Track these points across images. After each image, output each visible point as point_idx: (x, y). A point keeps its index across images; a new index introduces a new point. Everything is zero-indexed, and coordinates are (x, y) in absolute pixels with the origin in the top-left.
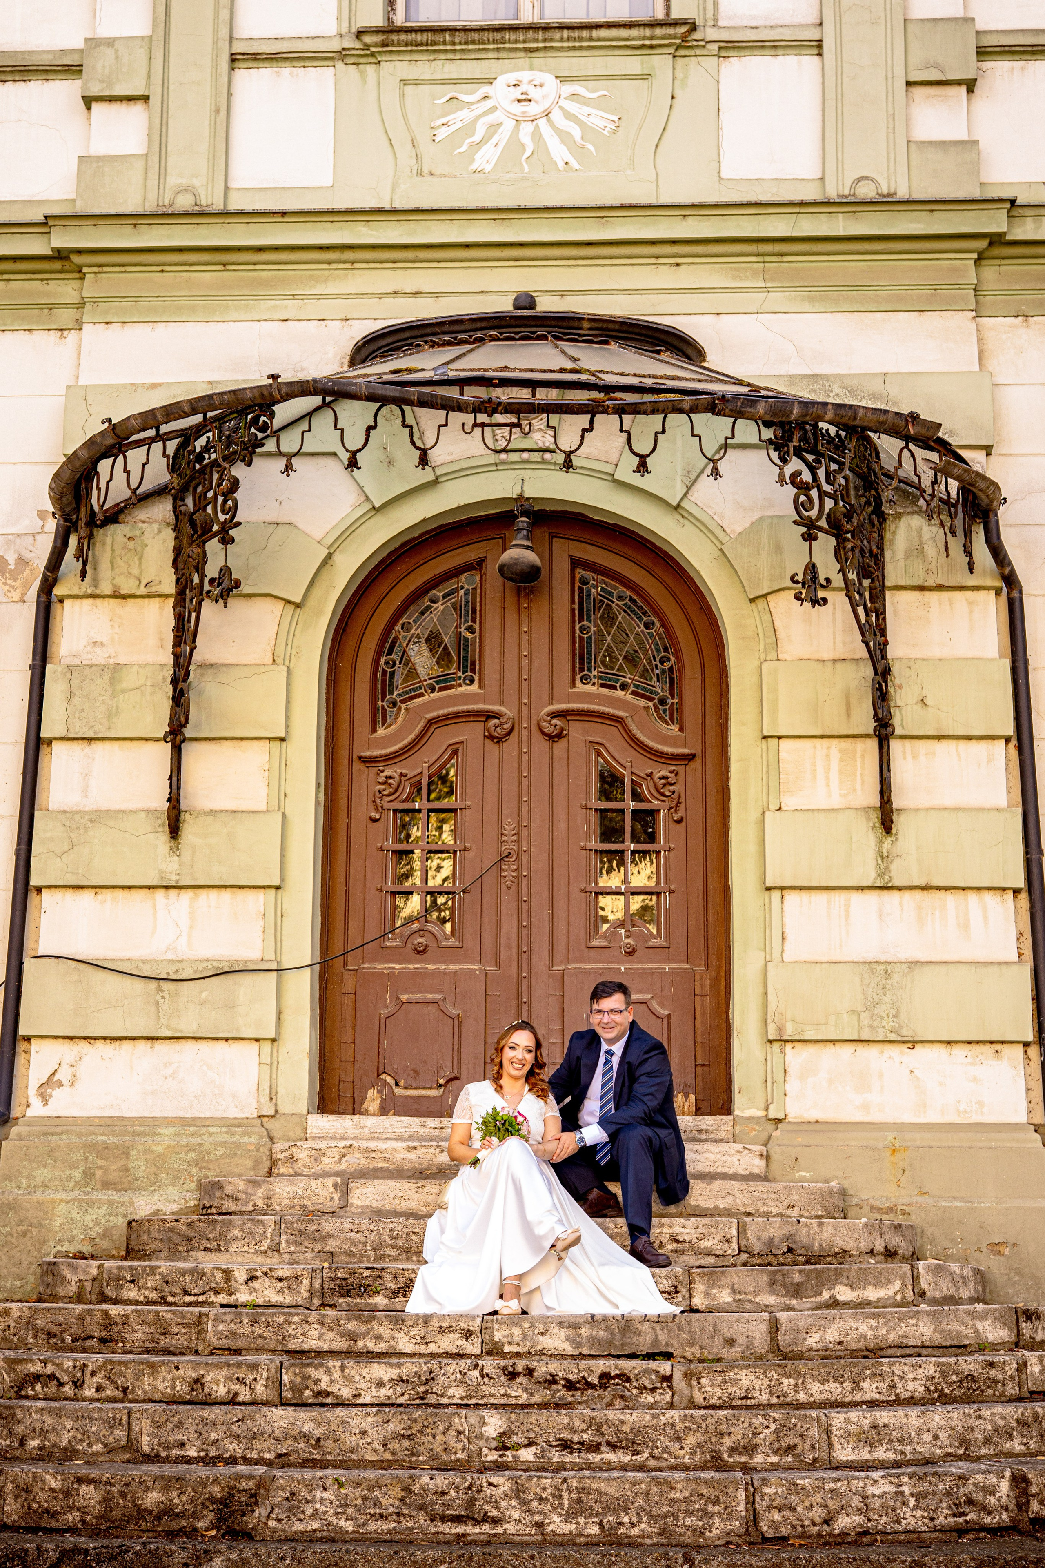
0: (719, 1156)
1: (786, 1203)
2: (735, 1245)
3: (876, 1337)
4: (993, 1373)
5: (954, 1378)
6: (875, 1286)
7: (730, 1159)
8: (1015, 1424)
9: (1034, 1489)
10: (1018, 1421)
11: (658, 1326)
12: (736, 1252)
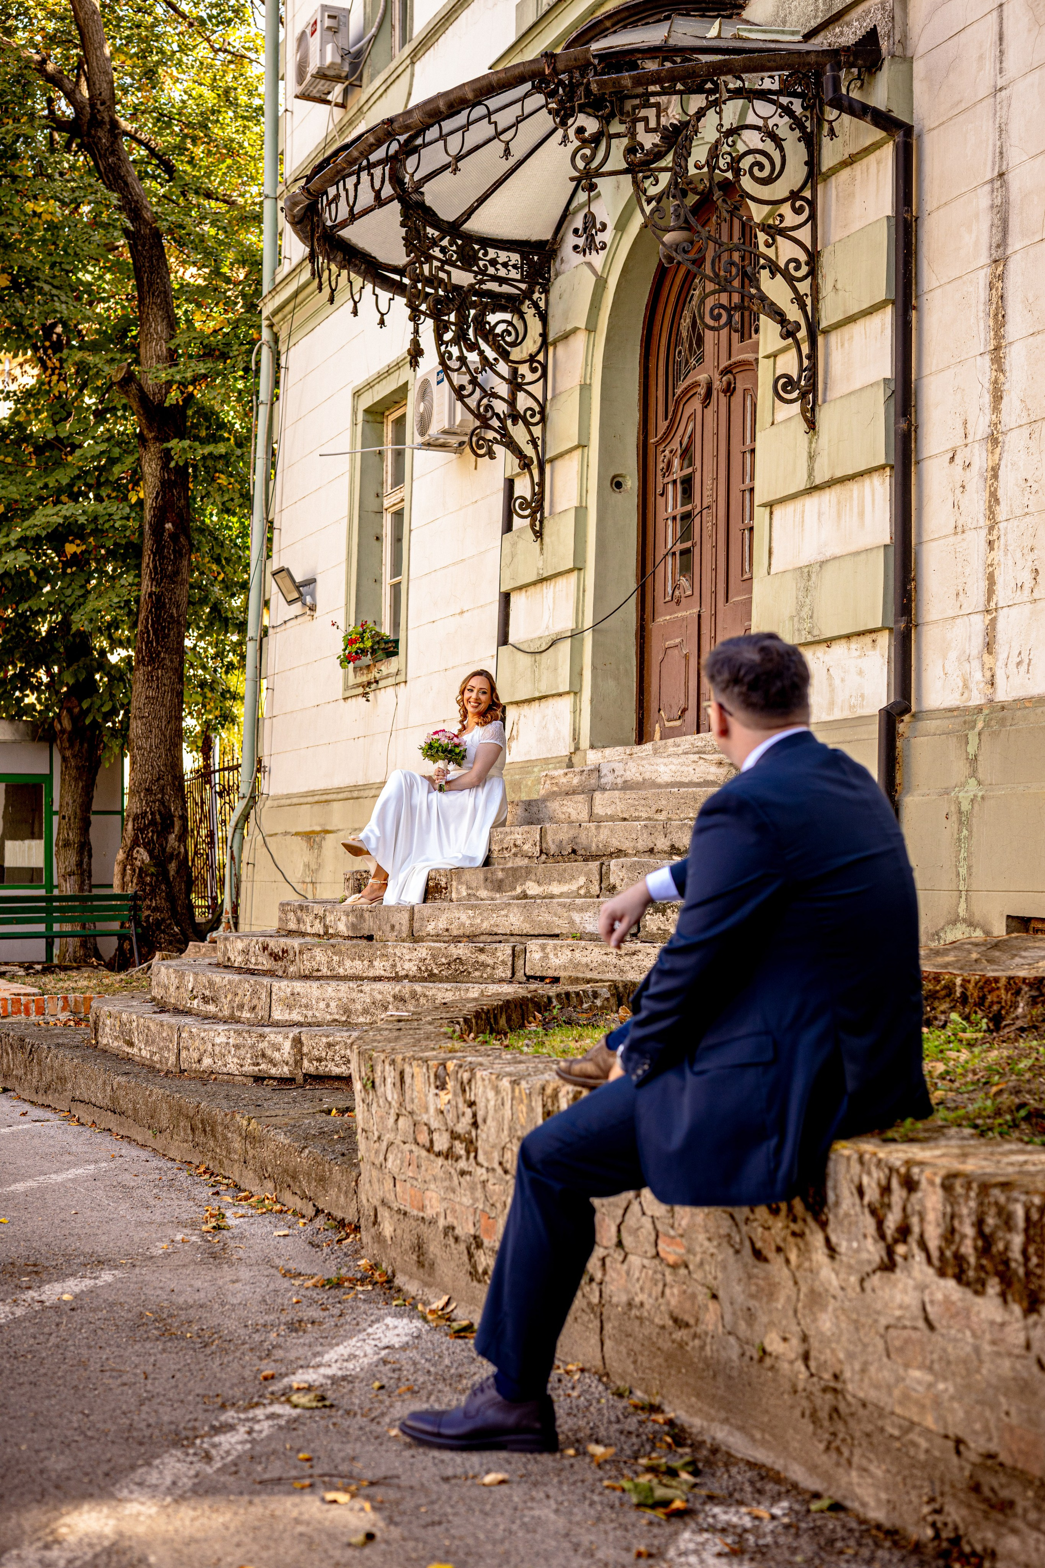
1: (654, 808)
2: (538, 848)
3: (472, 925)
4: (482, 957)
5: (444, 960)
6: (559, 882)
8: (391, 999)
9: (305, 1050)
10: (394, 997)
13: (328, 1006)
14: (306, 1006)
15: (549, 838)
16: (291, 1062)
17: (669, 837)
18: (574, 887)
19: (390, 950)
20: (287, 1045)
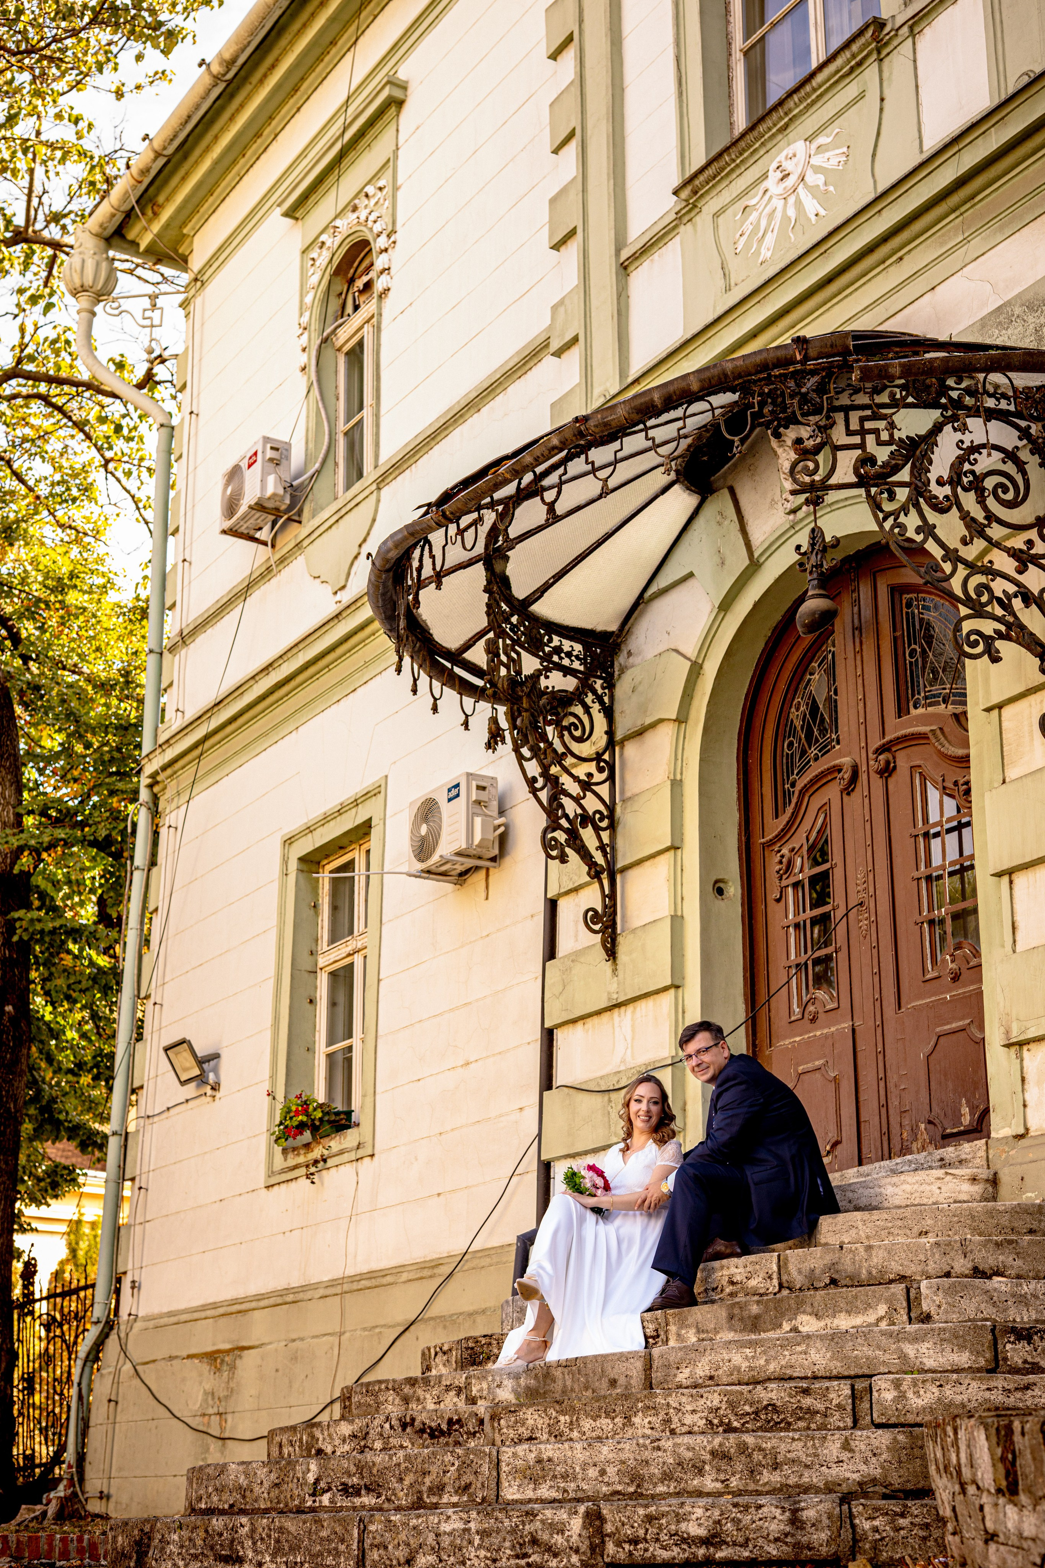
0: (916, 1187)
1: (916, 1230)
2: (775, 1282)
3: (751, 1369)
4: (807, 1401)
5: (747, 1408)
6: (849, 1312)
7: (928, 1188)
8: (708, 1457)
9: (609, 1528)
10: (713, 1453)
11: (566, 1370)
12: (777, 1289)
13: (603, 1472)
14: (565, 1477)
15: (792, 1268)
16: (584, 1548)
17: (970, 1257)
18: (871, 1318)
19: (660, 1400)
20: (576, 1525)
